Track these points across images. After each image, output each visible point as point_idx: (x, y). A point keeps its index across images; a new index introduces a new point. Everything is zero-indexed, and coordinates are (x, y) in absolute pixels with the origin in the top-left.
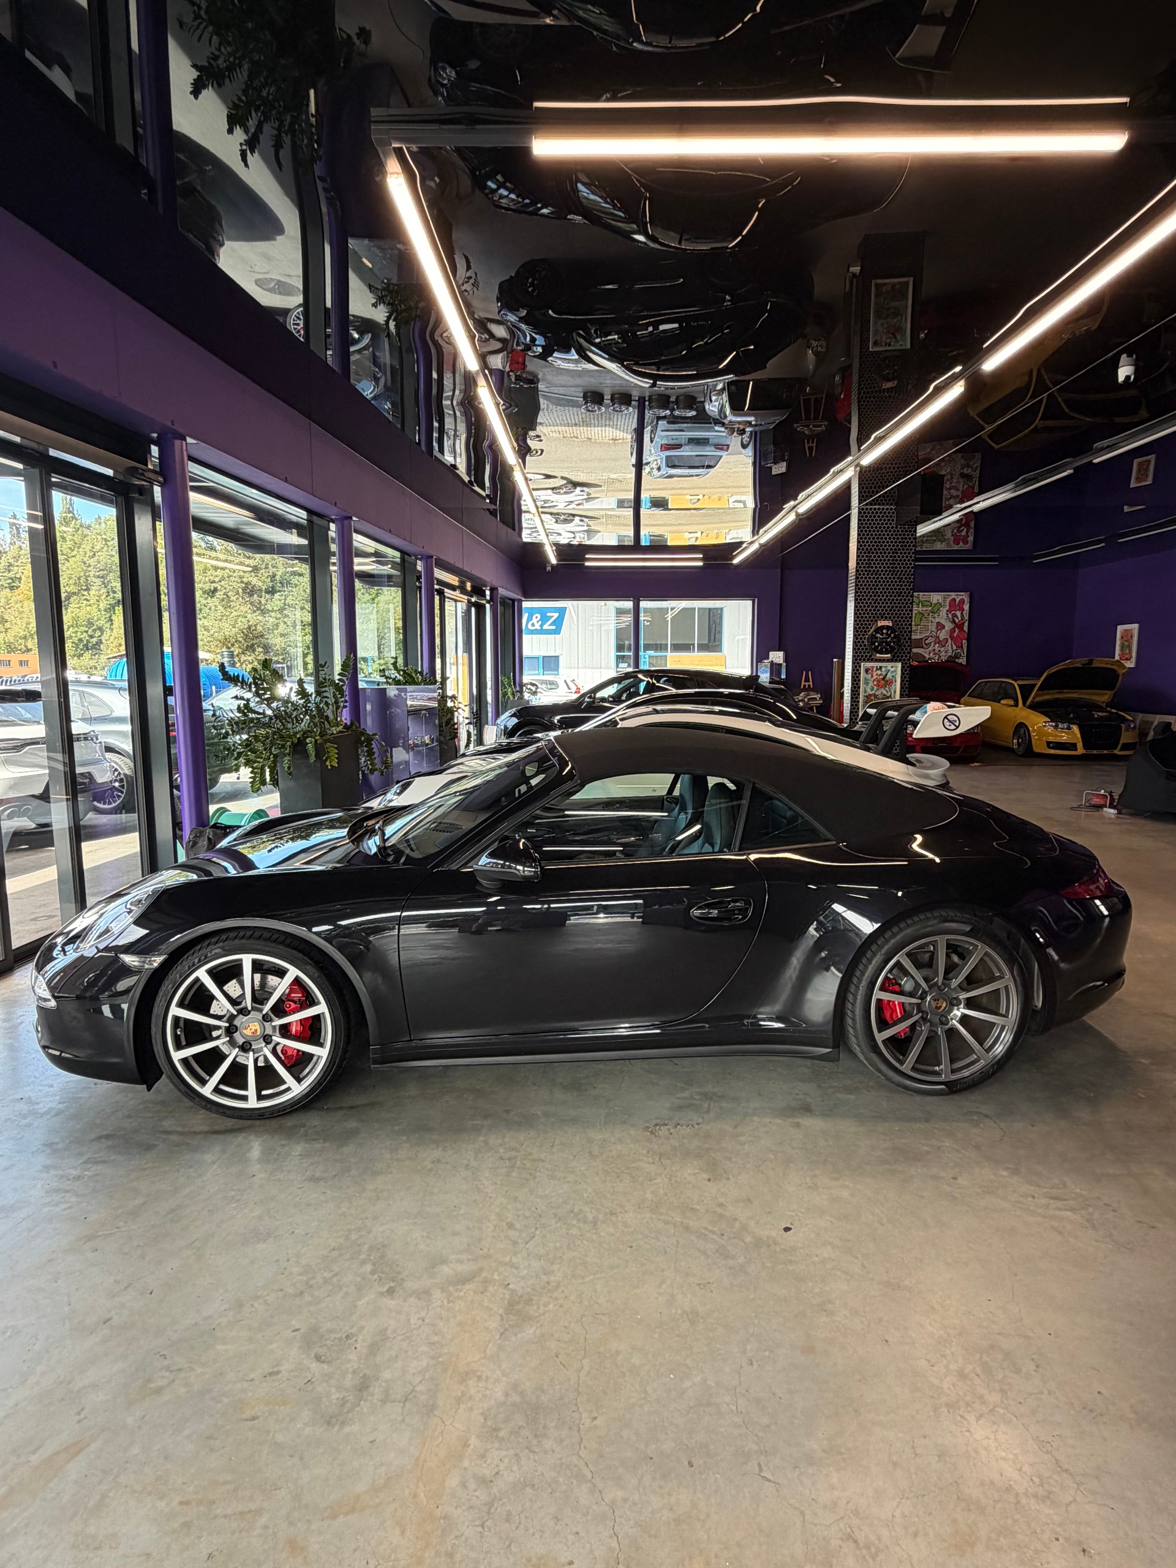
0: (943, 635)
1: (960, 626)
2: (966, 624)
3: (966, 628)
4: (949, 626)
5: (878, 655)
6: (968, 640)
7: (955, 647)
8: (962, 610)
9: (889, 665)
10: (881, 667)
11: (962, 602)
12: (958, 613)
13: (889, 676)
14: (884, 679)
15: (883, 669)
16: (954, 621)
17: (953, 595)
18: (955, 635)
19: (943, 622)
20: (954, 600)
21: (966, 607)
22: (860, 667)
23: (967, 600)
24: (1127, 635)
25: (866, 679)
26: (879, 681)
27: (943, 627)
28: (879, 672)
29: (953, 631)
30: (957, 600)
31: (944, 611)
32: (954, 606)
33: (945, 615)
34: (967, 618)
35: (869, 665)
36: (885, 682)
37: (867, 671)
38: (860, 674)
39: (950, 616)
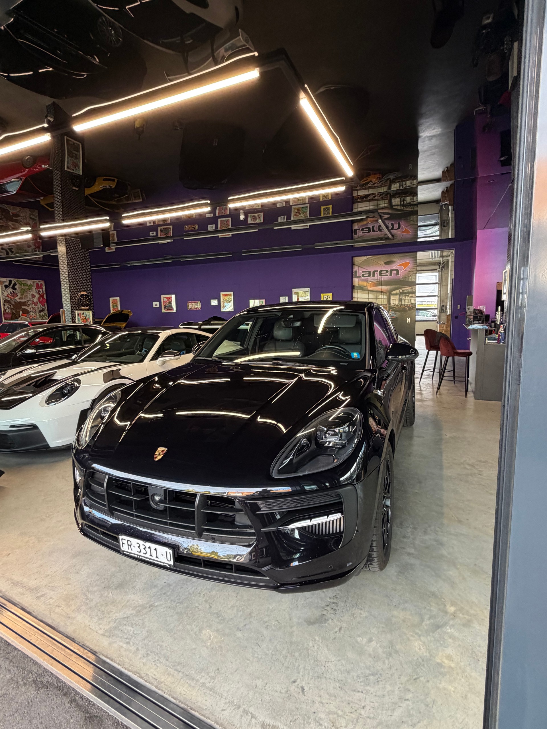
0: (35, 300)
1: (42, 296)
2: (45, 295)
3: (45, 297)
4: (37, 296)
5: (83, 307)
6: (47, 302)
7: (42, 306)
8: (42, 289)
9: (87, 312)
10: (84, 313)
11: (41, 284)
12: (41, 290)
13: (87, 317)
14: (85, 318)
15: (85, 314)
16: (39, 294)
17: (37, 281)
18: (41, 300)
19: (35, 294)
20: (38, 284)
21: (44, 287)
22: (75, 313)
23: (43, 284)
24: (115, 302)
25: (78, 319)
26: (84, 320)
27: (35, 296)
28: (83, 315)
29: (39, 298)
30: (39, 284)
31: (34, 289)
32: (38, 287)
33: (35, 291)
34: (45, 292)
35: (79, 312)
36: (86, 319)
37: (78, 315)
38: (75, 316)
39: (37, 291)
